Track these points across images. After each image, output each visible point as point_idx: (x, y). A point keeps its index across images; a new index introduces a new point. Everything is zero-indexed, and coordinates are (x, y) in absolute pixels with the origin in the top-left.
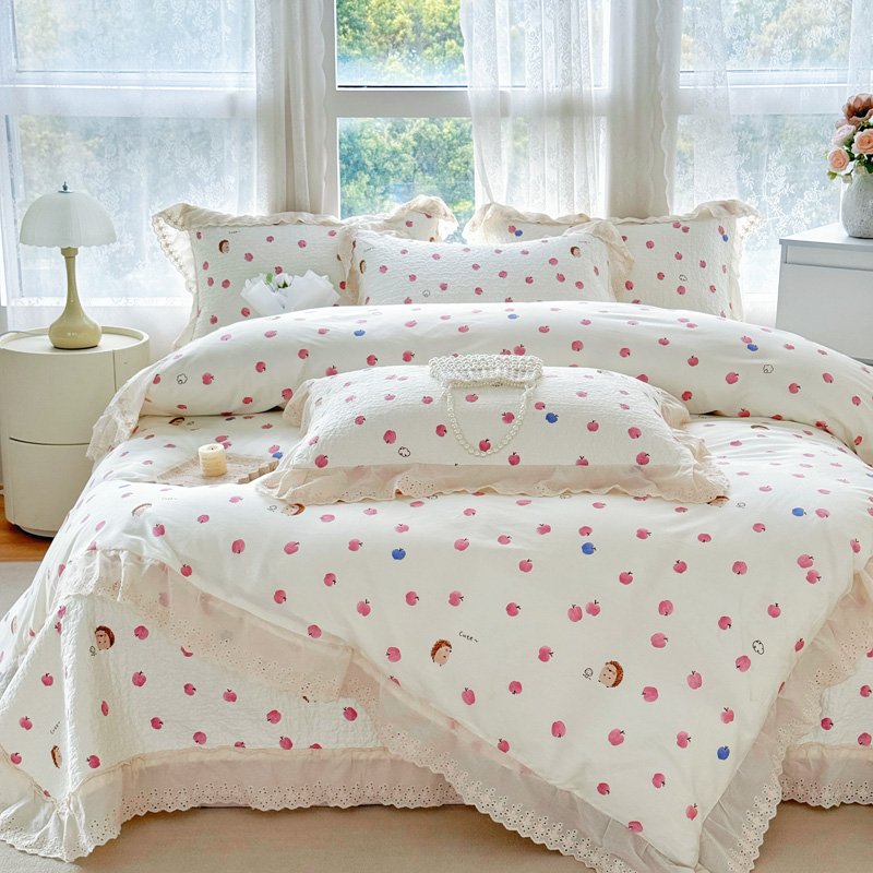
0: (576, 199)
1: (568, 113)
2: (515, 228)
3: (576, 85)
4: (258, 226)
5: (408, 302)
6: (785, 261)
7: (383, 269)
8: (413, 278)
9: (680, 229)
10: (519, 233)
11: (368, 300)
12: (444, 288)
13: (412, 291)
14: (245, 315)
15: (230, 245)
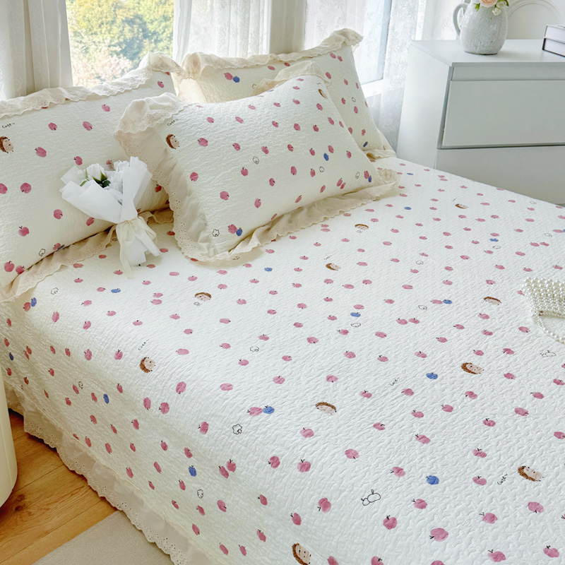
2: (230, 75)
4: (29, 112)
5: (245, 172)
6: (451, 79)
7: (203, 142)
8: (237, 147)
9: (337, 59)
10: (237, 80)
11: (194, 176)
12: (265, 150)
13: (243, 159)
14: (59, 218)
15: (11, 142)
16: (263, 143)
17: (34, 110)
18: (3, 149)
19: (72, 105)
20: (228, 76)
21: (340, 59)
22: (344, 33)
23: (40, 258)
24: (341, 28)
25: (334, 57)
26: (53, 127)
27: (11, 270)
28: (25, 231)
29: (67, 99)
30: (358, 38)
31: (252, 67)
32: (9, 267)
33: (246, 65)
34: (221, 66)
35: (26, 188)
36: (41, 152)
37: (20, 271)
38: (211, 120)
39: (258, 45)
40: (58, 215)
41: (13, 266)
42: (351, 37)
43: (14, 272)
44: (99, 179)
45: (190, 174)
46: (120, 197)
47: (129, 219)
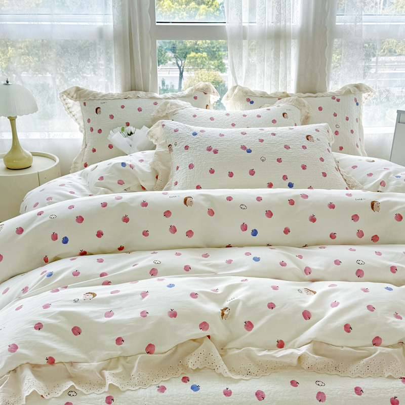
0: (280, 83)
2: (249, 99)
6: (398, 122)
10: (252, 102)
17: (119, 99)
18: (97, 112)
21: (338, 100)
22: (358, 86)
25: (334, 98)
26: (123, 107)
28: (94, 150)
31: (267, 97)
33: (264, 96)
35: (100, 131)
36: (112, 117)
38: (195, 116)
39: (286, 86)
40: (111, 147)
41: (87, 165)
42: (362, 89)
46: (131, 143)
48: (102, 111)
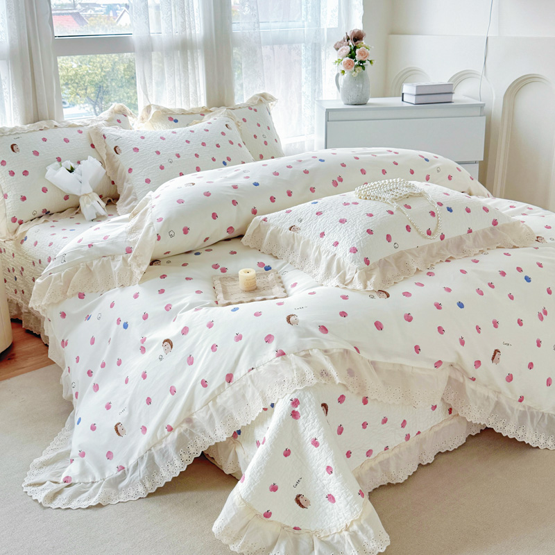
0: (191, 98)
1: (184, 47)
2: (172, 118)
3: (188, 31)
4: (31, 132)
5: (162, 168)
6: (327, 120)
7: (136, 150)
8: (158, 153)
9: (253, 111)
10: (176, 121)
11: (130, 170)
12: (178, 156)
13: (162, 160)
14: (45, 192)
15: (18, 147)
16: (176, 151)
17: (34, 131)
18: (14, 151)
19: (59, 129)
20: (171, 119)
21: (256, 110)
22: (263, 96)
23: (33, 217)
24: (262, 92)
25: (251, 109)
26: (45, 140)
27: (15, 222)
28: (24, 199)
29: (56, 126)
30: (272, 99)
31: (188, 114)
32: (14, 220)
33: (183, 113)
34: (165, 112)
35: (25, 173)
36: (36, 153)
37: (21, 223)
38: (143, 138)
39: (197, 102)
40: (44, 190)
41: (16, 219)
42: (268, 98)
43: (17, 223)
44: (70, 169)
45: (128, 169)
46: (80, 178)
47: (87, 193)
48: (20, 148)
